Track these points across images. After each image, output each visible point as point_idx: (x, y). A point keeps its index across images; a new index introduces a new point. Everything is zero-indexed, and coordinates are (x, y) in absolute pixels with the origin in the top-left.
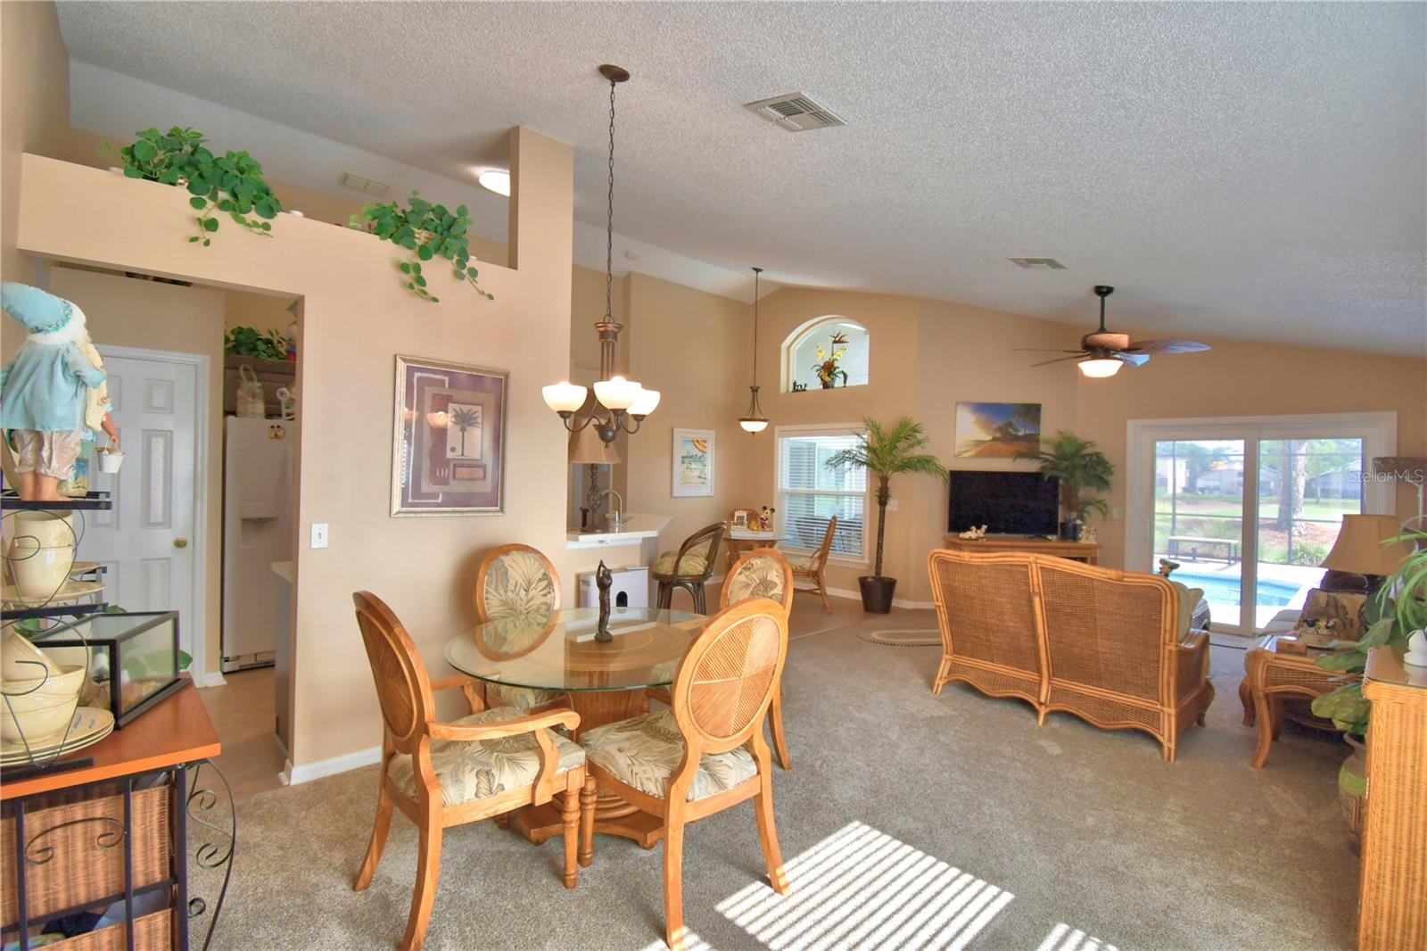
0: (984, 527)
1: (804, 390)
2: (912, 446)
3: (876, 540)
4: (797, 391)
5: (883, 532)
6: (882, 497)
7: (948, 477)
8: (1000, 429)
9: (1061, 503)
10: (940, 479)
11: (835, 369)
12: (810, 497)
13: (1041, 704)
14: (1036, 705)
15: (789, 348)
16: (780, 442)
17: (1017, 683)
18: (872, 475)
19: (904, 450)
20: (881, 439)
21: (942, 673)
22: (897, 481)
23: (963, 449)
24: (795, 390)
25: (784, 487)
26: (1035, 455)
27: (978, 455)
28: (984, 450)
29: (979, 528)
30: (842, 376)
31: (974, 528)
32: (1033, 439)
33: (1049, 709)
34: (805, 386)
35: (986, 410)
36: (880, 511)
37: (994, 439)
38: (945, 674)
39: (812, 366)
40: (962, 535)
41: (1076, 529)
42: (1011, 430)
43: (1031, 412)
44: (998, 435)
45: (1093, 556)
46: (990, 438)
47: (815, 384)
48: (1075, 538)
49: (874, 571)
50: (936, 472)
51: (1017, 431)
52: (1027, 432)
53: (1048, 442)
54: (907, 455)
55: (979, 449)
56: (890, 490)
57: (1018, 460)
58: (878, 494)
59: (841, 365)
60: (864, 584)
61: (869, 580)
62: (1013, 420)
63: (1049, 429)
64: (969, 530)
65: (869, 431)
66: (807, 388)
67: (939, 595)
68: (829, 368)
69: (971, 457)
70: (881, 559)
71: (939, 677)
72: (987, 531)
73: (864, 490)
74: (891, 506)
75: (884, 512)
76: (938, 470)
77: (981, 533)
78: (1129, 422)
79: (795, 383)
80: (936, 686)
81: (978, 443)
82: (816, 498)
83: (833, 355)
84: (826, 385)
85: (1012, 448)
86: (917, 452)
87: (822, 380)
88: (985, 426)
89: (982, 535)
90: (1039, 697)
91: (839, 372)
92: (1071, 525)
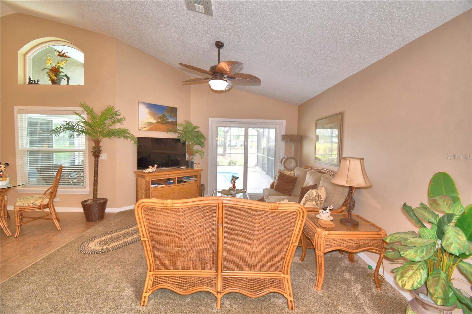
0: (156, 166)
1: (37, 84)
2: (115, 122)
3: (93, 178)
4: (32, 83)
5: (97, 173)
6: (96, 153)
7: (136, 140)
8: (160, 118)
9: (187, 153)
10: (132, 142)
11: (60, 73)
12: (50, 153)
13: (218, 292)
14: (215, 293)
15: (25, 55)
16: (19, 117)
17: (202, 281)
18: (89, 140)
19: (110, 125)
20: (94, 117)
21: (147, 287)
22: (106, 143)
23: (143, 126)
24: (30, 83)
25: (24, 147)
26: (175, 131)
27: (150, 130)
28: (153, 127)
29: (153, 166)
30: (66, 78)
31: (151, 166)
32: (174, 123)
33: (223, 294)
34: (38, 81)
35: (154, 108)
36: (95, 160)
37: (158, 122)
38: (150, 287)
39: (43, 68)
40: (144, 171)
41: (192, 163)
42: (165, 119)
43: (173, 111)
44: (159, 121)
45: (200, 174)
46: (156, 121)
47: (45, 81)
48: (192, 167)
49: (92, 196)
50: (130, 138)
51: (168, 119)
52: (172, 120)
53: (181, 125)
54: (112, 128)
55: (151, 127)
56: (102, 148)
57: (168, 133)
58: (93, 150)
59: (64, 71)
60: (85, 205)
61: (89, 202)
62: (166, 114)
63: (181, 119)
64: (149, 168)
65: (86, 112)
66: (39, 83)
67: (144, 233)
68: (55, 71)
69: (147, 130)
70: (97, 189)
71: (145, 291)
72: (157, 167)
73: (84, 148)
74: (103, 157)
75: (98, 161)
76: (131, 137)
77: (154, 169)
78: (209, 119)
79: (30, 79)
80: (143, 299)
81: (150, 124)
82: (54, 154)
83: (58, 63)
84: (54, 82)
85: (166, 127)
86: (118, 126)
87: (50, 78)
88: (153, 115)
89: (155, 170)
90: (216, 287)
91: (63, 76)
92: (190, 161)
